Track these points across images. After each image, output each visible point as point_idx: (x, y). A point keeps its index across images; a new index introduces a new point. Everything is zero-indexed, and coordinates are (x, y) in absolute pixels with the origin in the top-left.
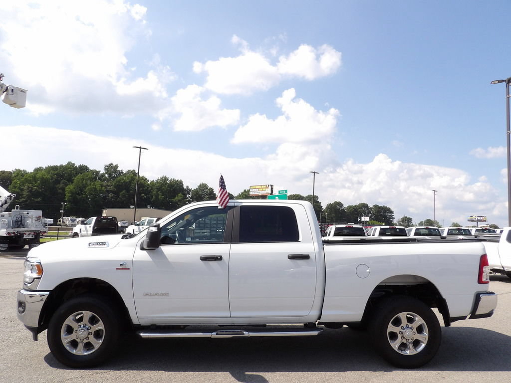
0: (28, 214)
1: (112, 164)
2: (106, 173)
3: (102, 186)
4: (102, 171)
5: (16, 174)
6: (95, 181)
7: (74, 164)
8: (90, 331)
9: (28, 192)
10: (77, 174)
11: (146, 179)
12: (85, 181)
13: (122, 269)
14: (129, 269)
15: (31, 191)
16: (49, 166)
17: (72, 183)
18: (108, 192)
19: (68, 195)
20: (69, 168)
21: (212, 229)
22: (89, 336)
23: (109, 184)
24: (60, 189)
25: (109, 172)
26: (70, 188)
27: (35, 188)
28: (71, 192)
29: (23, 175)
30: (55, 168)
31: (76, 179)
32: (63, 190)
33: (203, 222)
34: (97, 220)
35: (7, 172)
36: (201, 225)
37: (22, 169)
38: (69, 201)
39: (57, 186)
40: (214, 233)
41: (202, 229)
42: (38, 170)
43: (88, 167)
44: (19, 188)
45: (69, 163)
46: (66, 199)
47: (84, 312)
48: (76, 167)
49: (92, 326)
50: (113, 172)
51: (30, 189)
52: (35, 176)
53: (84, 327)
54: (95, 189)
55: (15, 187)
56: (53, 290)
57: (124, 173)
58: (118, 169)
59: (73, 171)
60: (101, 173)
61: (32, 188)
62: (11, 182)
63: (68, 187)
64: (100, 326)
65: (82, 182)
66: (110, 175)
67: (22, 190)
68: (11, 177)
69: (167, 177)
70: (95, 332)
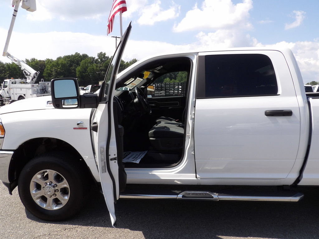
0: (48, 84)
1: (102, 52)
2: (99, 58)
3: (97, 67)
4: (97, 58)
5: (47, 62)
6: (93, 64)
7: (79, 54)
8: (56, 188)
9: (55, 72)
10: (81, 60)
11: (123, 61)
12: (86, 64)
13: (80, 128)
14: (86, 128)
15: (56, 72)
16: (65, 56)
17: (79, 66)
18: (101, 70)
19: (78, 73)
20: (77, 56)
21: (166, 91)
22: (56, 193)
23: (101, 65)
24: (73, 70)
25: (101, 58)
26: (78, 69)
27: (59, 70)
28: (79, 71)
29: (51, 62)
30: (68, 57)
31: (81, 63)
32: (75, 70)
33: (160, 86)
34: (92, 87)
35: (42, 61)
36: (159, 88)
37: (50, 59)
38: (79, 77)
39: (71, 68)
40: (168, 93)
41: (160, 91)
42: (59, 59)
43: (88, 55)
44: (50, 70)
45: (76, 53)
46: (77, 76)
47: (48, 170)
48: (81, 56)
49: (58, 184)
50: (103, 58)
51: (56, 70)
52: (58, 63)
53: (50, 184)
54: (93, 69)
55: (48, 70)
56: (17, 149)
57: (110, 58)
58: (106, 56)
59: (79, 59)
60: (95, 58)
61: (57, 70)
62: (45, 67)
63: (77, 68)
64: (65, 184)
65: (85, 65)
66: (101, 60)
67: (52, 71)
68: (45, 63)
69: (136, 59)
70: (61, 189)
